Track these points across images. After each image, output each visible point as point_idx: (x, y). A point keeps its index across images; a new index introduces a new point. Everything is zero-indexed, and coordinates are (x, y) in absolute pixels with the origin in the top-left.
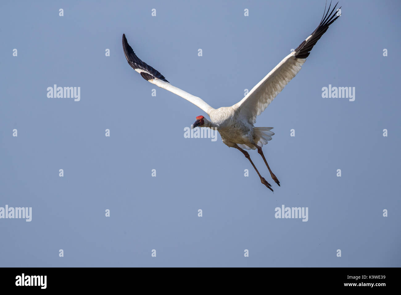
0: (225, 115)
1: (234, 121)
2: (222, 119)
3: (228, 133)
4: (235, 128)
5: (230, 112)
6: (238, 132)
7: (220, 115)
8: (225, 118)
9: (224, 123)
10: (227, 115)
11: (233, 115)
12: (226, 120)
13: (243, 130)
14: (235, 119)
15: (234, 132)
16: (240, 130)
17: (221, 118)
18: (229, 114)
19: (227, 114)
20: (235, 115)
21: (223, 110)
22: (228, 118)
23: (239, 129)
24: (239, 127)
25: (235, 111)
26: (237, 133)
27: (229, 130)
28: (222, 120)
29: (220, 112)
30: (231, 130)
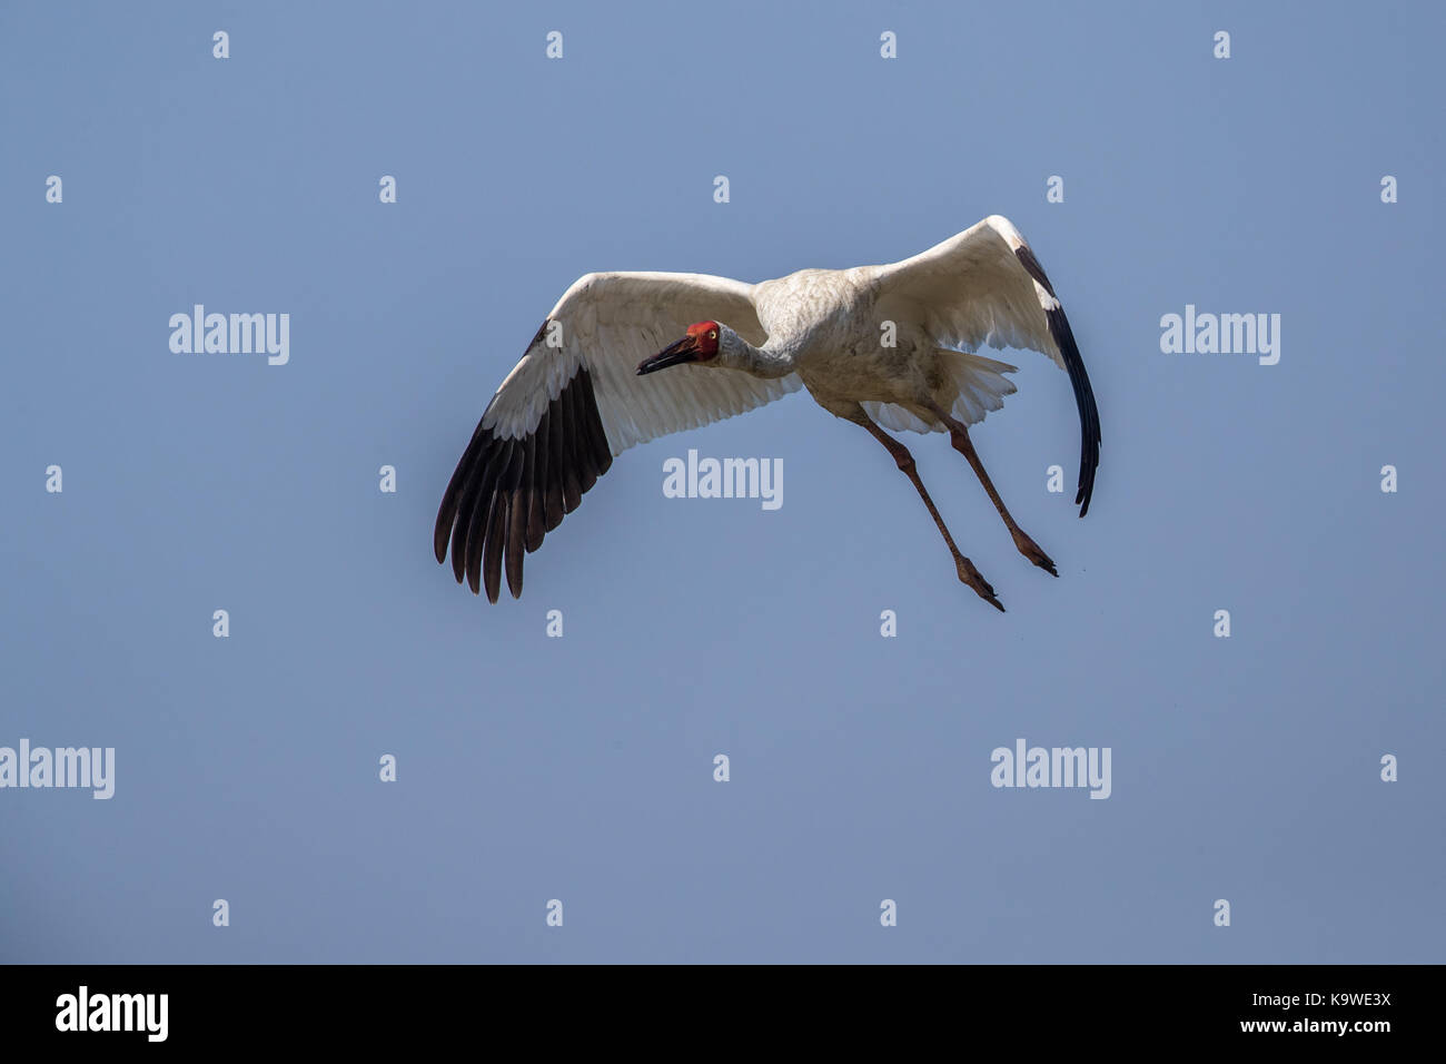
0: (813, 307)
1: (850, 327)
2: (804, 323)
3: (827, 374)
4: (856, 358)
5: (834, 293)
6: (870, 368)
7: (795, 307)
8: (816, 320)
9: (811, 338)
10: (821, 308)
11: (848, 306)
12: (820, 327)
13: (893, 358)
14: (857, 323)
15: (853, 371)
16: (877, 362)
17: (799, 323)
18: (830, 300)
19: (822, 303)
20: (856, 303)
21: (809, 288)
22: (827, 316)
23: (873, 357)
24: (872, 352)
25: (856, 289)
26: (865, 373)
27: (833, 362)
28: (804, 328)
29: (794, 293)
30: (840, 363)
